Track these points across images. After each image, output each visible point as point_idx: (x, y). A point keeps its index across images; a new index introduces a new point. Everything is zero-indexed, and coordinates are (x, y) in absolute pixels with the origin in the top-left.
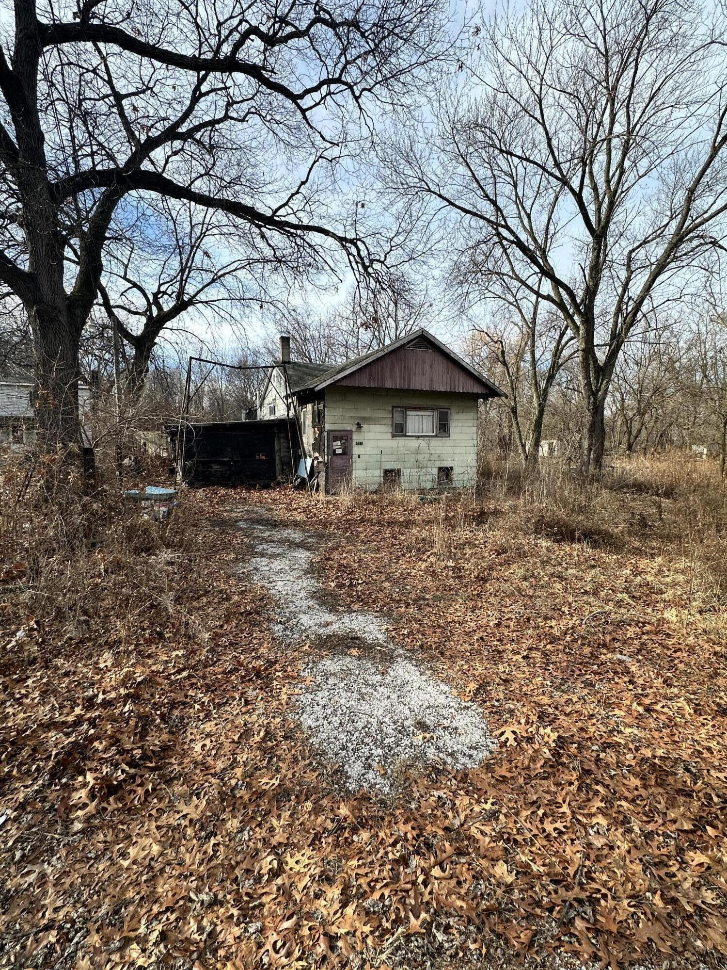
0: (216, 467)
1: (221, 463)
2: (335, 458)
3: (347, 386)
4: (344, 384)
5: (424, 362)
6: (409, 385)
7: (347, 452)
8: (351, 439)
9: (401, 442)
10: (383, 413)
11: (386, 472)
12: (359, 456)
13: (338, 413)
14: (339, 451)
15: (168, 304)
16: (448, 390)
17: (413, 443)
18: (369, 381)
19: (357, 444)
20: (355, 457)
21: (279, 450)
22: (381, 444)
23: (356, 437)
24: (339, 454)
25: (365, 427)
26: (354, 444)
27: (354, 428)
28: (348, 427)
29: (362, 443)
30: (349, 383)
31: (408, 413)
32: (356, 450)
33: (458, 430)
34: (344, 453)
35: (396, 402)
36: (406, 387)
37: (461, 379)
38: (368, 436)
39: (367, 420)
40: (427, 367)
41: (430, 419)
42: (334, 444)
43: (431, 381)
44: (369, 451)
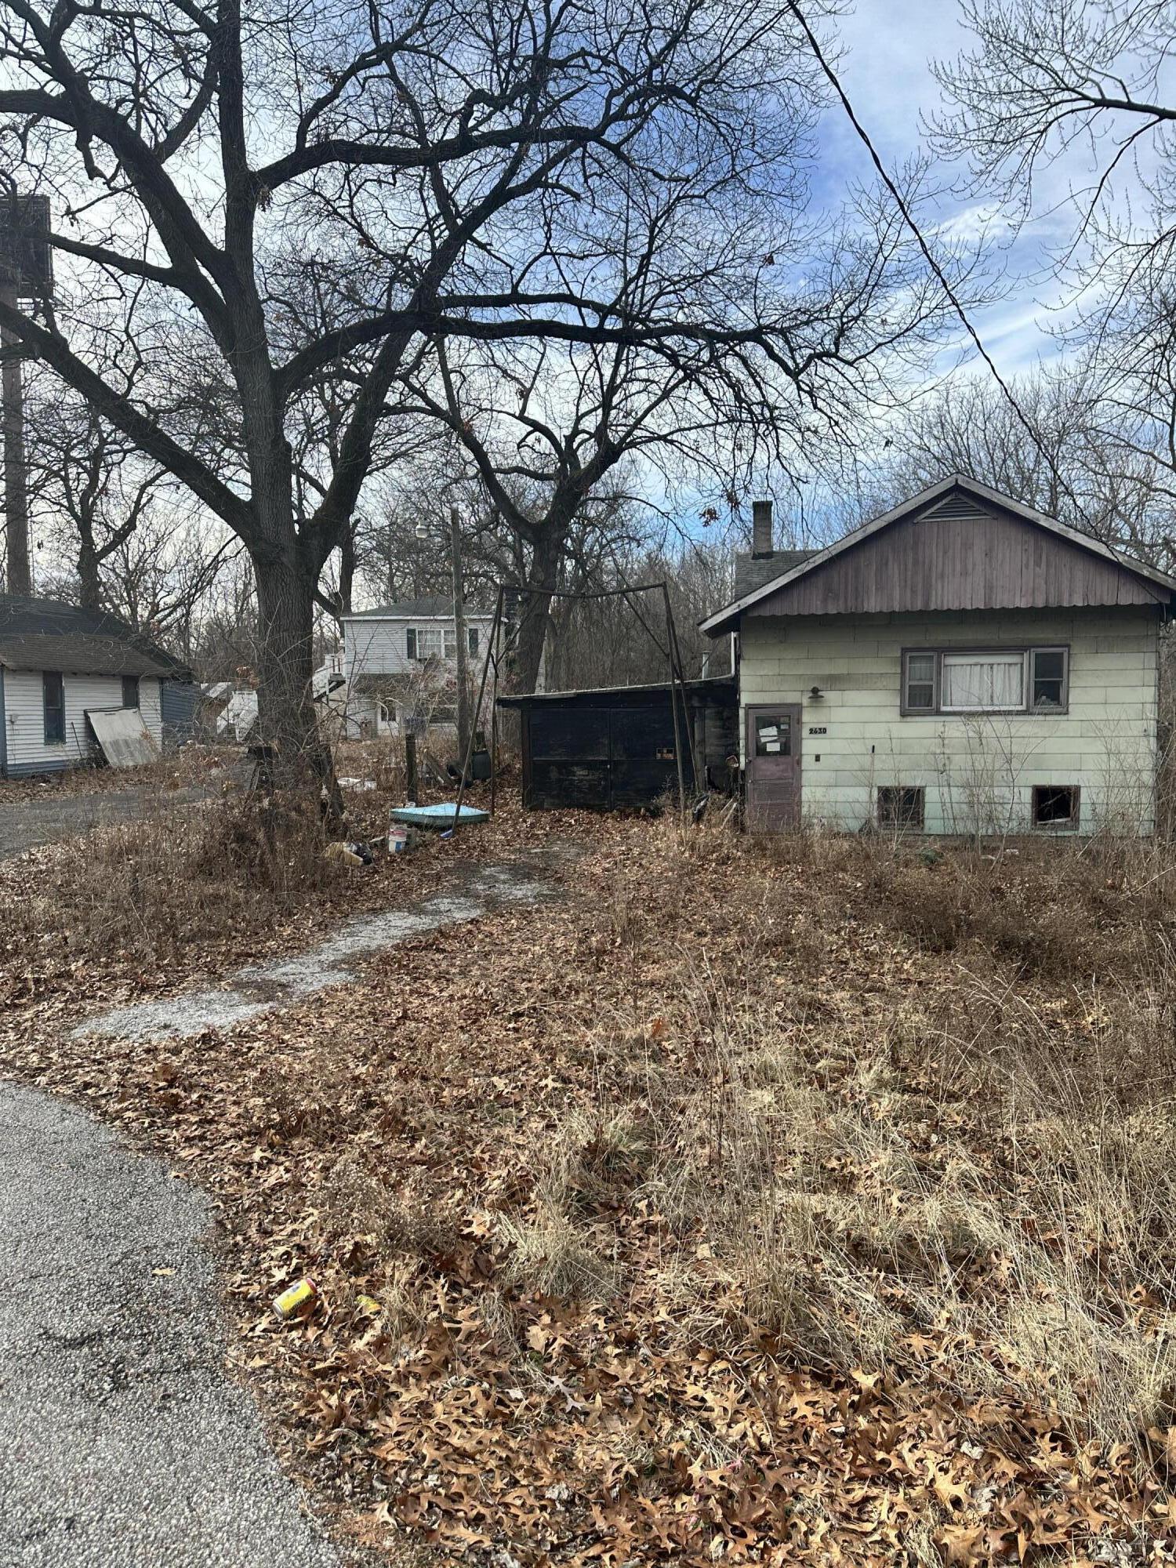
0: (580, 773)
1: (590, 766)
2: (760, 760)
7: (789, 748)
8: (799, 721)
11: (886, 794)
12: (818, 758)
13: (769, 669)
14: (774, 747)
19: (812, 731)
20: (807, 762)
21: (703, 741)
22: (877, 731)
23: (809, 718)
24: (775, 753)
25: (830, 696)
26: (805, 733)
27: (805, 701)
28: (791, 698)
29: (824, 731)
31: (951, 660)
32: (810, 746)
34: (785, 751)
35: (912, 639)
38: (837, 714)
39: (835, 681)
40: (977, 555)
41: (1015, 672)
42: (763, 732)
43: (989, 588)
44: (840, 747)
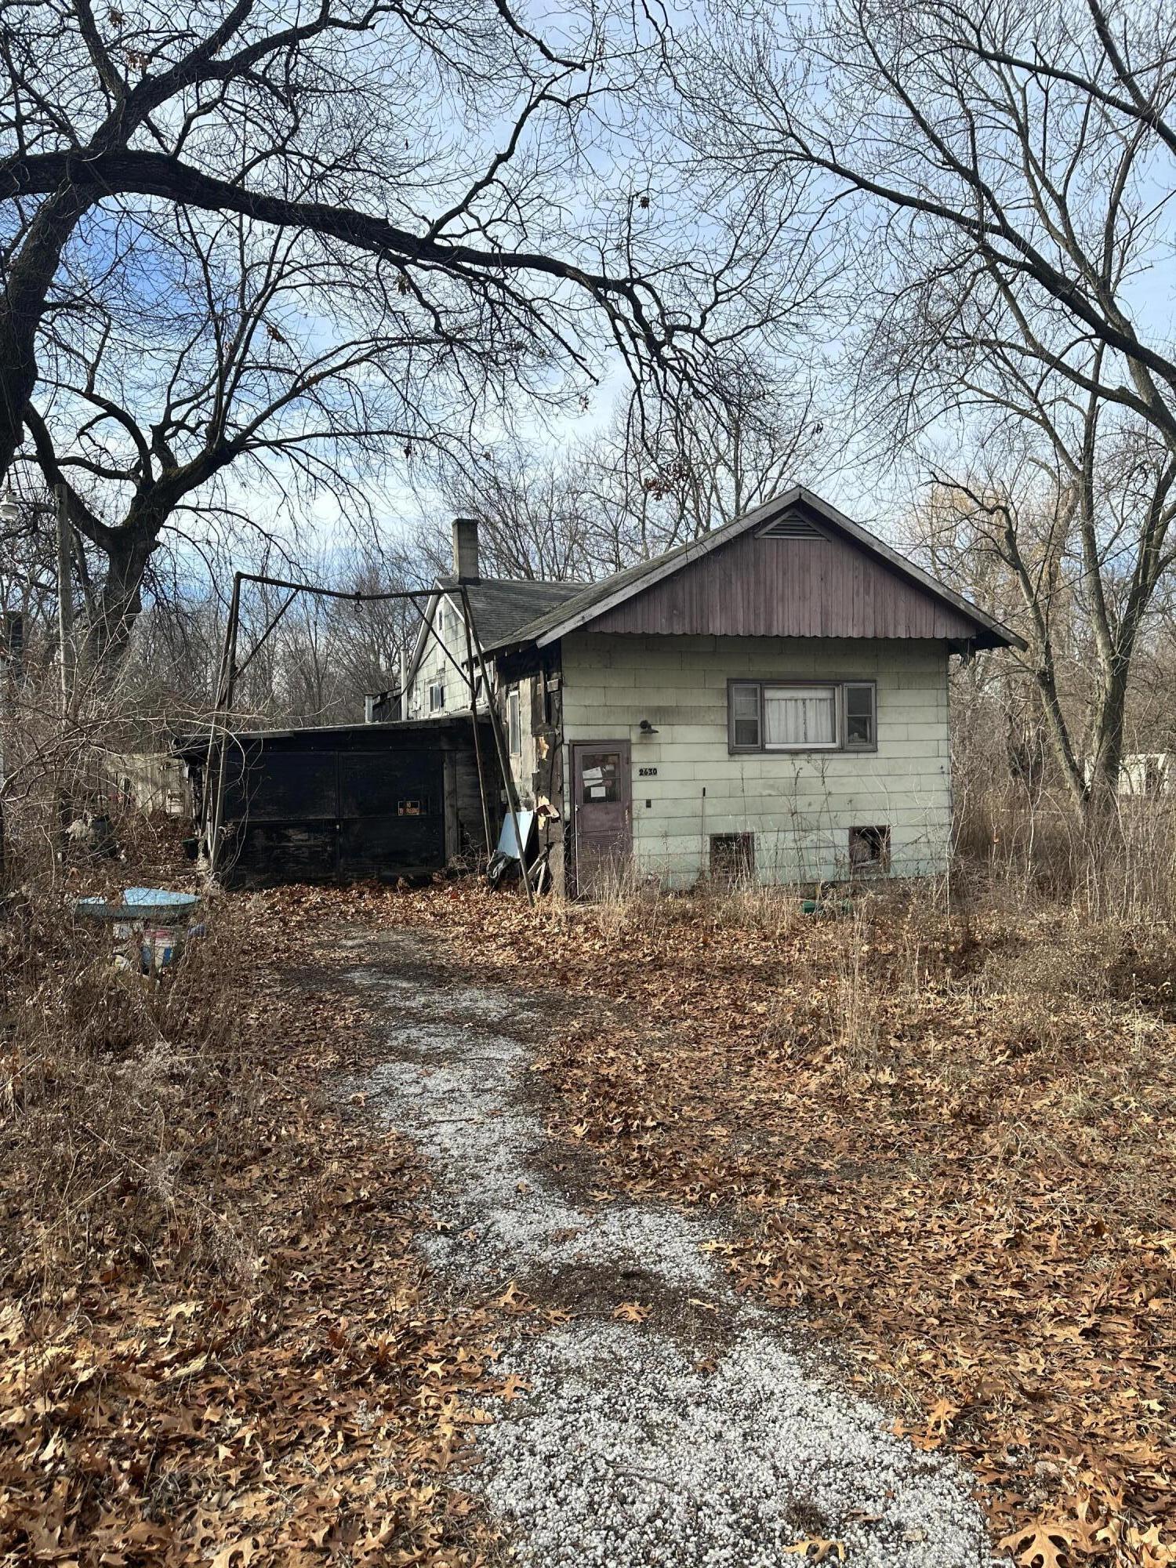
0: (298, 837)
1: (310, 827)
2: (589, 808)
3: (616, 634)
4: (608, 627)
5: (805, 568)
6: (769, 626)
7: (617, 795)
8: (628, 761)
9: (751, 766)
10: (707, 698)
11: (720, 842)
12: (649, 804)
13: (594, 698)
14: (599, 792)
15: (187, 450)
16: (870, 635)
17: (782, 769)
18: (670, 619)
19: (642, 772)
20: (638, 806)
21: (454, 792)
22: (704, 772)
23: (639, 757)
24: (600, 800)
25: (662, 731)
26: (635, 774)
27: (635, 735)
28: (619, 733)
29: (654, 772)
30: (620, 626)
31: (769, 694)
32: (641, 789)
33: (899, 732)
34: (611, 797)
35: (737, 669)
36: (762, 631)
37: (902, 605)
38: (669, 753)
39: (670, 714)
40: (814, 580)
41: (825, 707)
42: (587, 774)
43: (825, 614)
44: (672, 790)
